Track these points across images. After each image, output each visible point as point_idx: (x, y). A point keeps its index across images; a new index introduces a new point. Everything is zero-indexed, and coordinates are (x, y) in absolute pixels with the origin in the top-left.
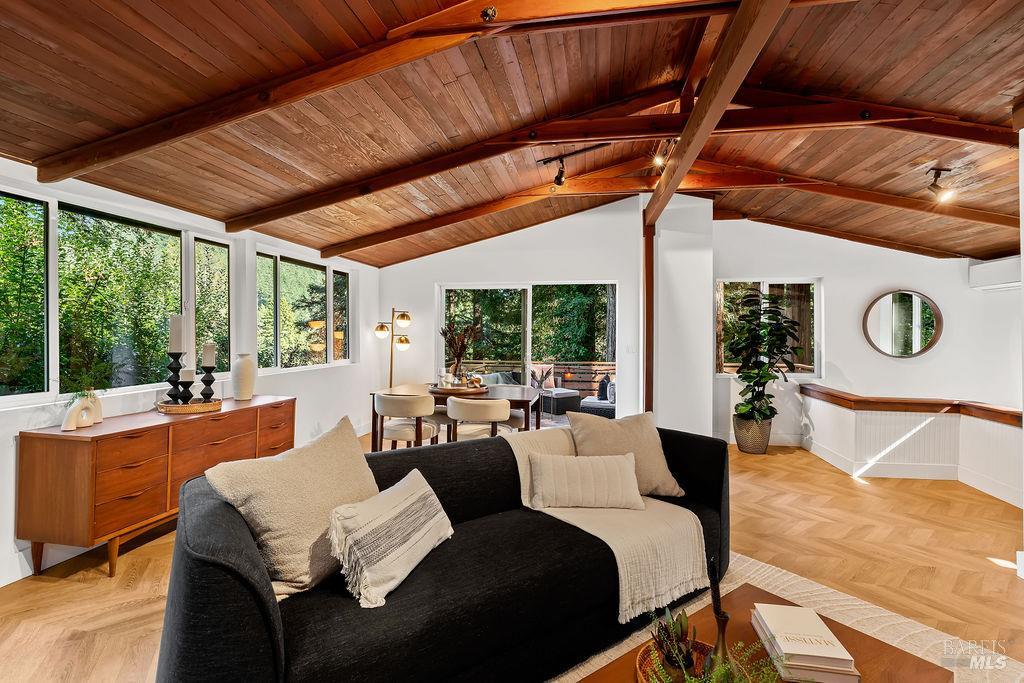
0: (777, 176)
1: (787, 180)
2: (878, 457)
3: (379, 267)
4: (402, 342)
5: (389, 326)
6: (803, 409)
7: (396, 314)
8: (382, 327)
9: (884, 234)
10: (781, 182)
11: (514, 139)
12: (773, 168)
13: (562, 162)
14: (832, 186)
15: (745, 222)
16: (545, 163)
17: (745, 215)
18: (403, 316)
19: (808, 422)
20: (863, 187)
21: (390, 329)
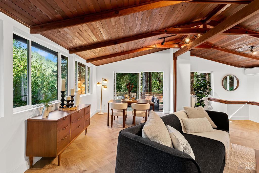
0: (211, 46)
1: (214, 47)
2: (232, 115)
3: (97, 66)
4: (105, 87)
5: (101, 83)
6: (209, 104)
7: (103, 80)
8: (99, 83)
9: (227, 61)
10: (212, 48)
11: (160, 32)
12: (211, 44)
13: (164, 39)
14: (224, 49)
15: (195, 57)
16: (159, 39)
17: (195, 55)
18: (105, 80)
19: (211, 107)
20: (231, 50)
21: (101, 84)
